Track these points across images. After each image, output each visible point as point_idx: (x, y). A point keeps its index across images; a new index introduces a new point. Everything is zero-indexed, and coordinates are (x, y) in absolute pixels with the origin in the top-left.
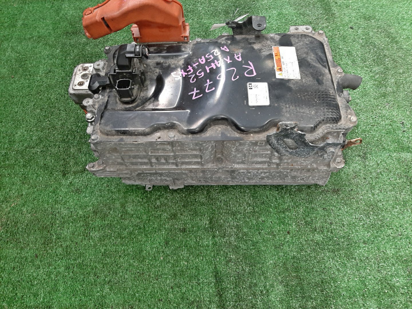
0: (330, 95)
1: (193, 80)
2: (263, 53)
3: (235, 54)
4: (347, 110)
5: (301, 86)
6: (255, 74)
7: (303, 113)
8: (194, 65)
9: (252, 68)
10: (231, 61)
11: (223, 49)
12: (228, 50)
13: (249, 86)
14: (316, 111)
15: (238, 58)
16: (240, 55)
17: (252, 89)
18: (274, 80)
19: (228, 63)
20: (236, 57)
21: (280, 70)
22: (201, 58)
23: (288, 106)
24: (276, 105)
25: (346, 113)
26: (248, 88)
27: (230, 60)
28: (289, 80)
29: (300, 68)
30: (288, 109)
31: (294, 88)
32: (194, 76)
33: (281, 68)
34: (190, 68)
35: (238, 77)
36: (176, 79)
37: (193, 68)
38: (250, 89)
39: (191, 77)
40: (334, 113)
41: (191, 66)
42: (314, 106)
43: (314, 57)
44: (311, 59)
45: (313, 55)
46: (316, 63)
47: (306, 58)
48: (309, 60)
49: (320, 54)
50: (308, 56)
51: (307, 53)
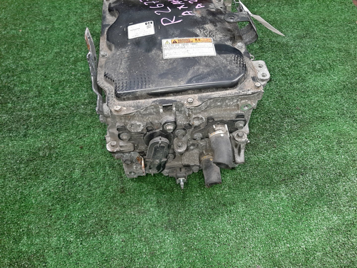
0: (146, 84)
2: (198, 30)
3: (191, 11)
6: (165, 25)
9: (173, 22)
10: (180, 9)
11: (199, 5)
12: (197, 7)
13: (149, 23)
14: (123, 73)
16: (190, 14)
18: (159, 38)
19: (178, 7)
20: (188, 12)
23: (128, 51)
24: (129, 43)
25: (130, 106)
26: (147, 22)
28: (160, 49)
29: (179, 58)
30: (125, 52)
31: (150, 54)
33: (176, 42)
35: (160, 14)
42: (129, 71)
43: (203, 72)
44: (198, 69)
45: (206, 71)
46: (193, 73)
47: (200, 64)
48: (196, 67)
49: (210, 77)
50: (203, 66)
51: (207, 65)
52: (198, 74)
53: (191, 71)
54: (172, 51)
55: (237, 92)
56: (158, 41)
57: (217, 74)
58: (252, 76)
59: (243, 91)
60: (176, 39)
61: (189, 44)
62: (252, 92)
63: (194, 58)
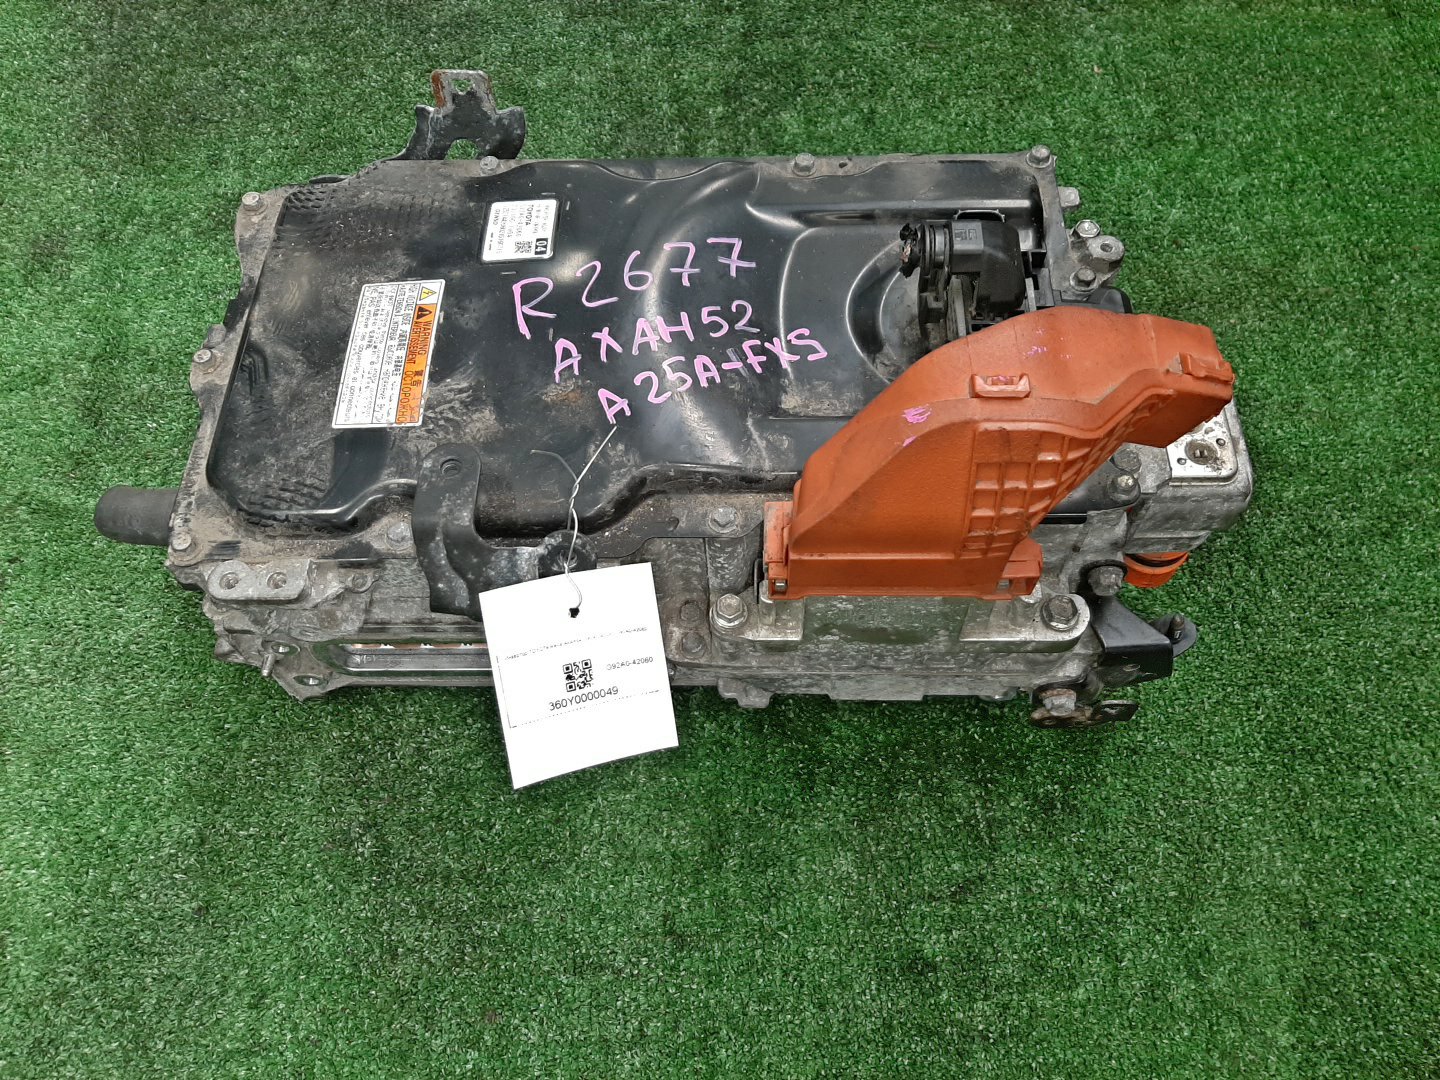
0: (288, 247)
1: (742, 311)
2: (464, 385)
3: (576, 372)
4: (253, 237)
5: (368, 263)
6: (517, 289)
7: (396, 192)
8: (738, 365)
9: (522, 310)
10: (596, 335)
11: (622, 404)
12: (603, 394)
13: (545, 247)
14: (357, 199)
15: (567, 354)
16: (560, 366)
17: (538, 240)
18: (457, 273)
19: (606, 330)
20: (575, 360)
21: (422, 312)
22: (711, 381)
23: (437, 203)
24: (472, 204)
25: (257, 230)
26: (549, 242)
27: (598, 341)
28: (406, 276)
29: (350, 326)
30: (438, 196)
31: (398, 252)
32: (740, 325)
33: (419, 317)
34: (754, 360)
35: (579, 275)
36: (806, 332)
37: (743, 357)
38: (546, 240)
39: (750, 323)
40: (303, 197)
41: (750, 367)
43: (276, 386)
44: (290, 373)
45: (276, 392)
46: (280, 359)
47: (308, 378)
48: (299, 368)
49: (248, 402)
50: (299, 384)
51: (296, 399)
52: (271, 370)
53: (287, 353)
54: (386, 306)
55: (195, 488)
56: (443, 270)
57: (253, 423)
58: (242, 546)
59: (190, 504)
60: (436, 317)
61: (402, 353)
62: (177, 530)
63: (340, 364)
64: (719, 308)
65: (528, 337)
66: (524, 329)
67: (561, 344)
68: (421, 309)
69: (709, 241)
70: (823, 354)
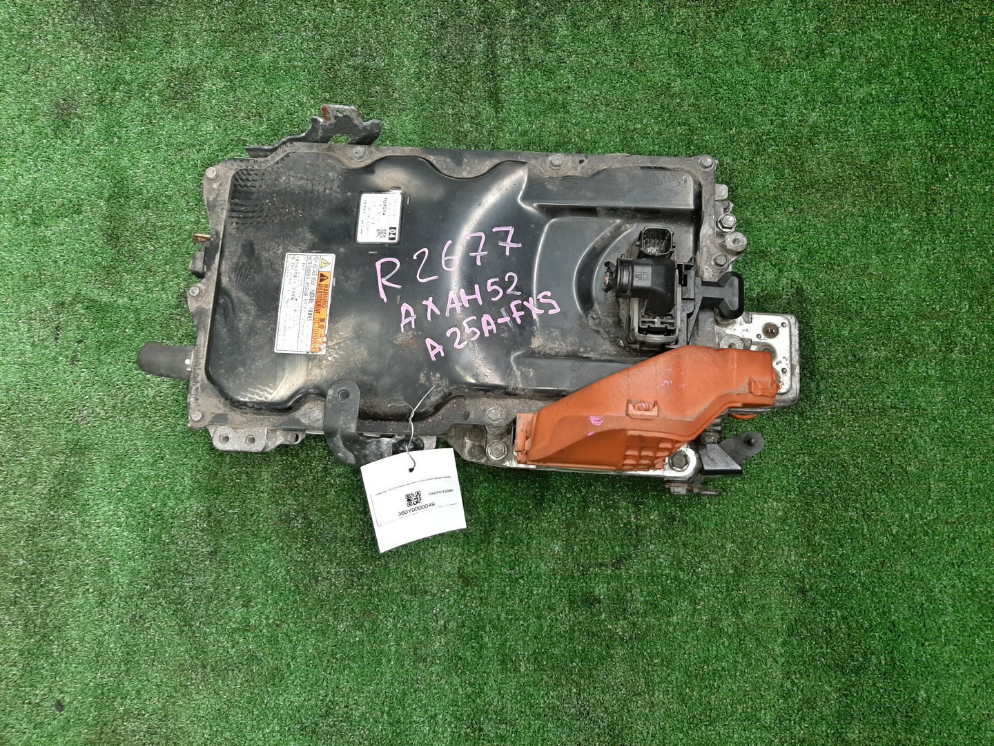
0: (239, 218)
1: (511, 278)
3: (413, 327)
4: (215, 200)
5: (288, 236)
6: (378, 265)
7: (302, 178)
8: (507, 319)
9: (382, 281)
10: (424, 302)
11: (439, 348)
12: (429, 342)
13: (394, 234)
14: (277, 182)
15: (408, 314)
16: (404, 322)
17: (390, 228)
18: (342, 250)
19: (431, 299)
20: (412, 319)
21: (322, 277)
22: (491, 332)
23: (327, 191)
24: (349, 194)
25: (217, 194)
26: (397, 231)
27: (426, 306)
28: (310, 250)
29: (280, 283)
30: (328, 185)
31: (306, 229)
32: (509, 291)
33: (321, 280)
34: (517, 315)
35: (415, 257)
36: (549, 294)
37: (510, 313)
38: (395, 228)
39: (516, 289)
40: (244, 178)
41: (514, 320)
42: (277, 192)
43: (241, 320)
44: (247, 312)
45: (241, 325)
46: (240, 301)
47: (258, 317)
48: (252, 309)
49: (225, 330)
50: (253, 321)
51: (252, 330)
52: (236, 309)
53: (245, 299)
54: (301, 271)
55: (199, 378)
56: (334, 247)
57: (229, 344)
58: (230, 417)
59: (197, 388)
60: (331, 282)
61: (312, 305)
62: (192, 404)
63: (276, 309)
64: (498, 280)
65: (385, 300)
66: (383, 295)
67: (405, 307)
68: (322, 275)
69: (494, 230)
70: (558, 310)
